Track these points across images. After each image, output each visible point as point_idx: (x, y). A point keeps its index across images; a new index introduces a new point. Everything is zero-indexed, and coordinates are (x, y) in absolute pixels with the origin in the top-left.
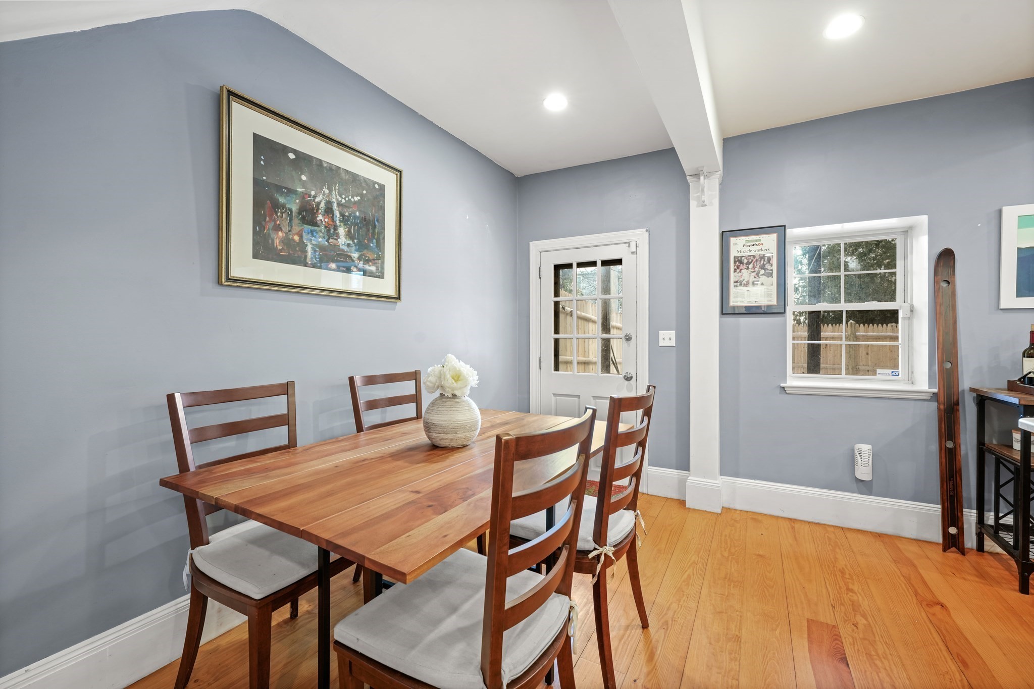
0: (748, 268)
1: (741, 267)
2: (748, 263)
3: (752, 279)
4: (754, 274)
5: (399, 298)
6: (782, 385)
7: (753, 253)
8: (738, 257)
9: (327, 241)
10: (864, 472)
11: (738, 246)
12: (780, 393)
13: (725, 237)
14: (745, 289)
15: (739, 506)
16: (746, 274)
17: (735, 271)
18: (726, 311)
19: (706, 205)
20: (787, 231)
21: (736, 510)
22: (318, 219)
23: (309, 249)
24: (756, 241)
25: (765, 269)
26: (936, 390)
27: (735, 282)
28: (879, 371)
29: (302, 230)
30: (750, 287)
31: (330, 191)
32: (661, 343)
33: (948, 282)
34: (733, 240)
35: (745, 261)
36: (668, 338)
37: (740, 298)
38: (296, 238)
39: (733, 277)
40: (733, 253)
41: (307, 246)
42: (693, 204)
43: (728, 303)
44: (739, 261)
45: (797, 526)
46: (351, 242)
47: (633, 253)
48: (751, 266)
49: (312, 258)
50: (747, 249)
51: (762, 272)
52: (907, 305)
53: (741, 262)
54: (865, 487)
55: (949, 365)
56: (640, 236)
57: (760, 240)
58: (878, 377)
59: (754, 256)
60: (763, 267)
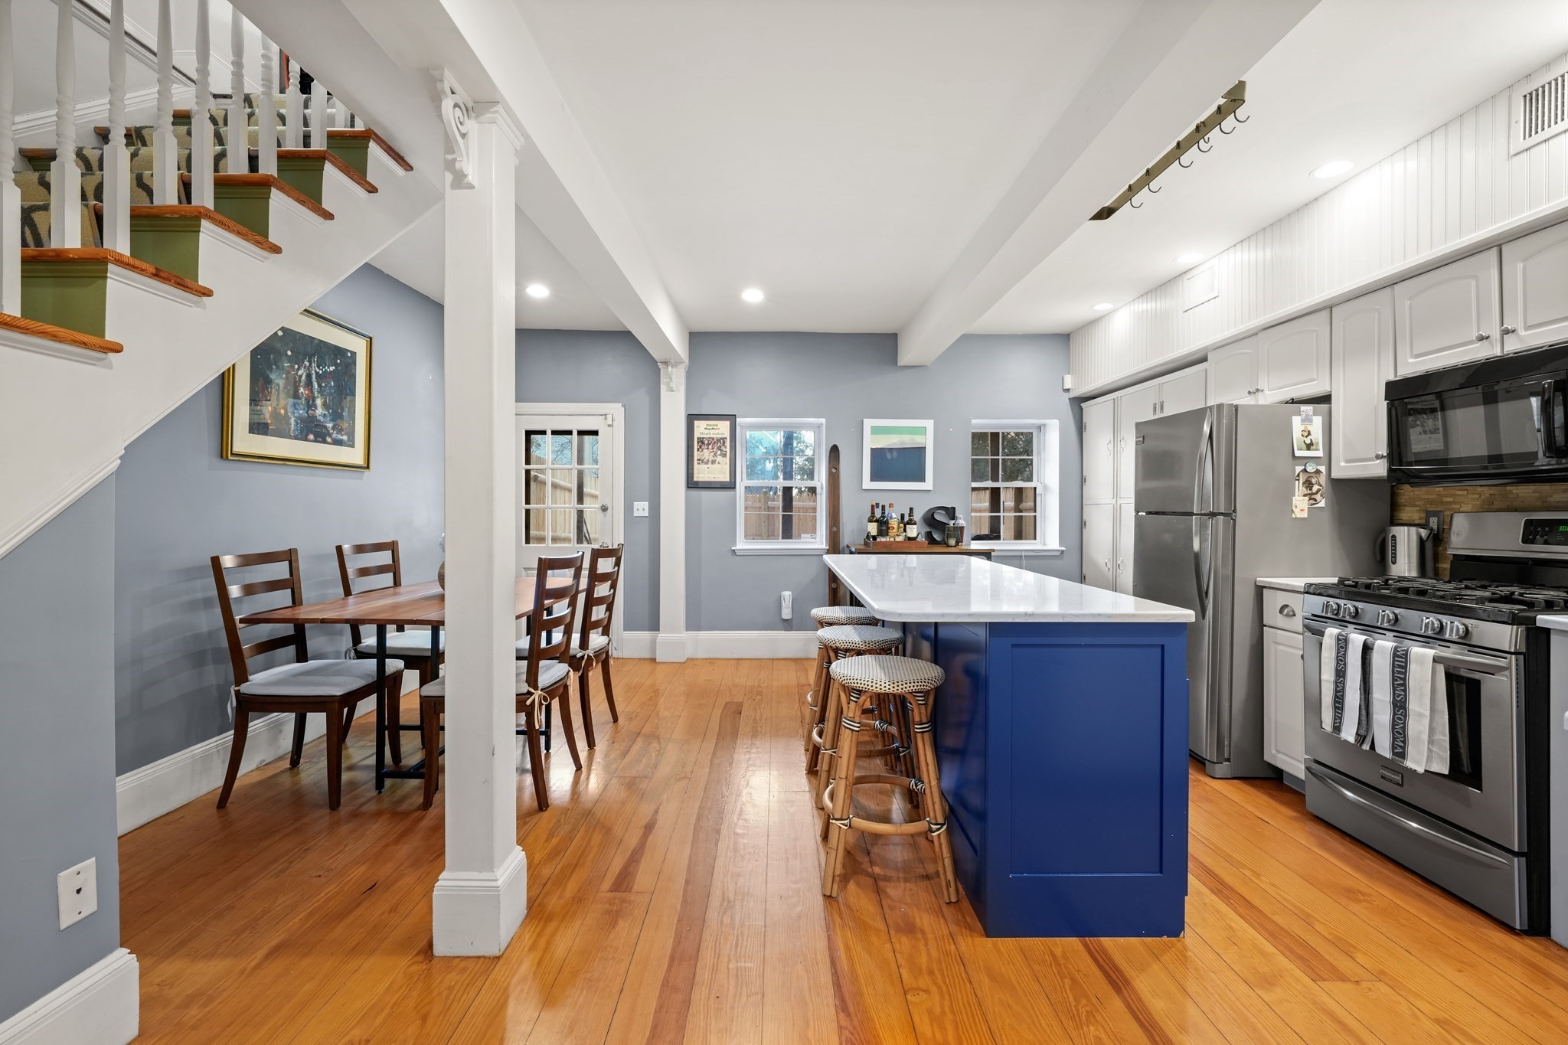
0: (708, 449)
1: (703, 447)
2: (709, 444)
3: (711, 458)
4: (712, 454)
5: (368, 467)
6: (733, 548)
7: (712, 436)
8: (700, 438)
9: (307, 413)
10: (786, 614)
11: (701, 428)
12: (732, 555)
13: (691, 419)
14: (706, 466)
15: (701, 655)
16: (707, 454)
17: (698, 450)
18: (692, 484)
19: (673, 391)
20: (738, 420)
21: (698, 659)
22: (300, 391)
23: (292, 421)
24: (715, 425)
25: (721, 450)
26: (828, 547)
27: (698, 460)
28: (803, 535)
29: (287, 403)
30: (710, 465)
31: (310, 364)
32: (636, 514)
33: (836, 469)
34: (696, 423)
35: (706, 442)
36: (642, 508)
37: (702, 474)
38: (282, 411)
39: (696, 455)
40: (697, 435)
41: (290, 418)
42: (663, 388)
43: (693, 477)
44: (701, 441)
45: (741, 662)
46: (327, 413)
47: (609, 426)
48: (710, 447)
49: (294, 430)
50: (707, 431)
51: (719, 452)
52: (819, 484)
53: (703, 443)
54: (788, 625)
55: (835, 529)
56: (616, 410)
57: (717, 425)
58: (802, 540)
59: (713, 439)
60: (719, 448)
